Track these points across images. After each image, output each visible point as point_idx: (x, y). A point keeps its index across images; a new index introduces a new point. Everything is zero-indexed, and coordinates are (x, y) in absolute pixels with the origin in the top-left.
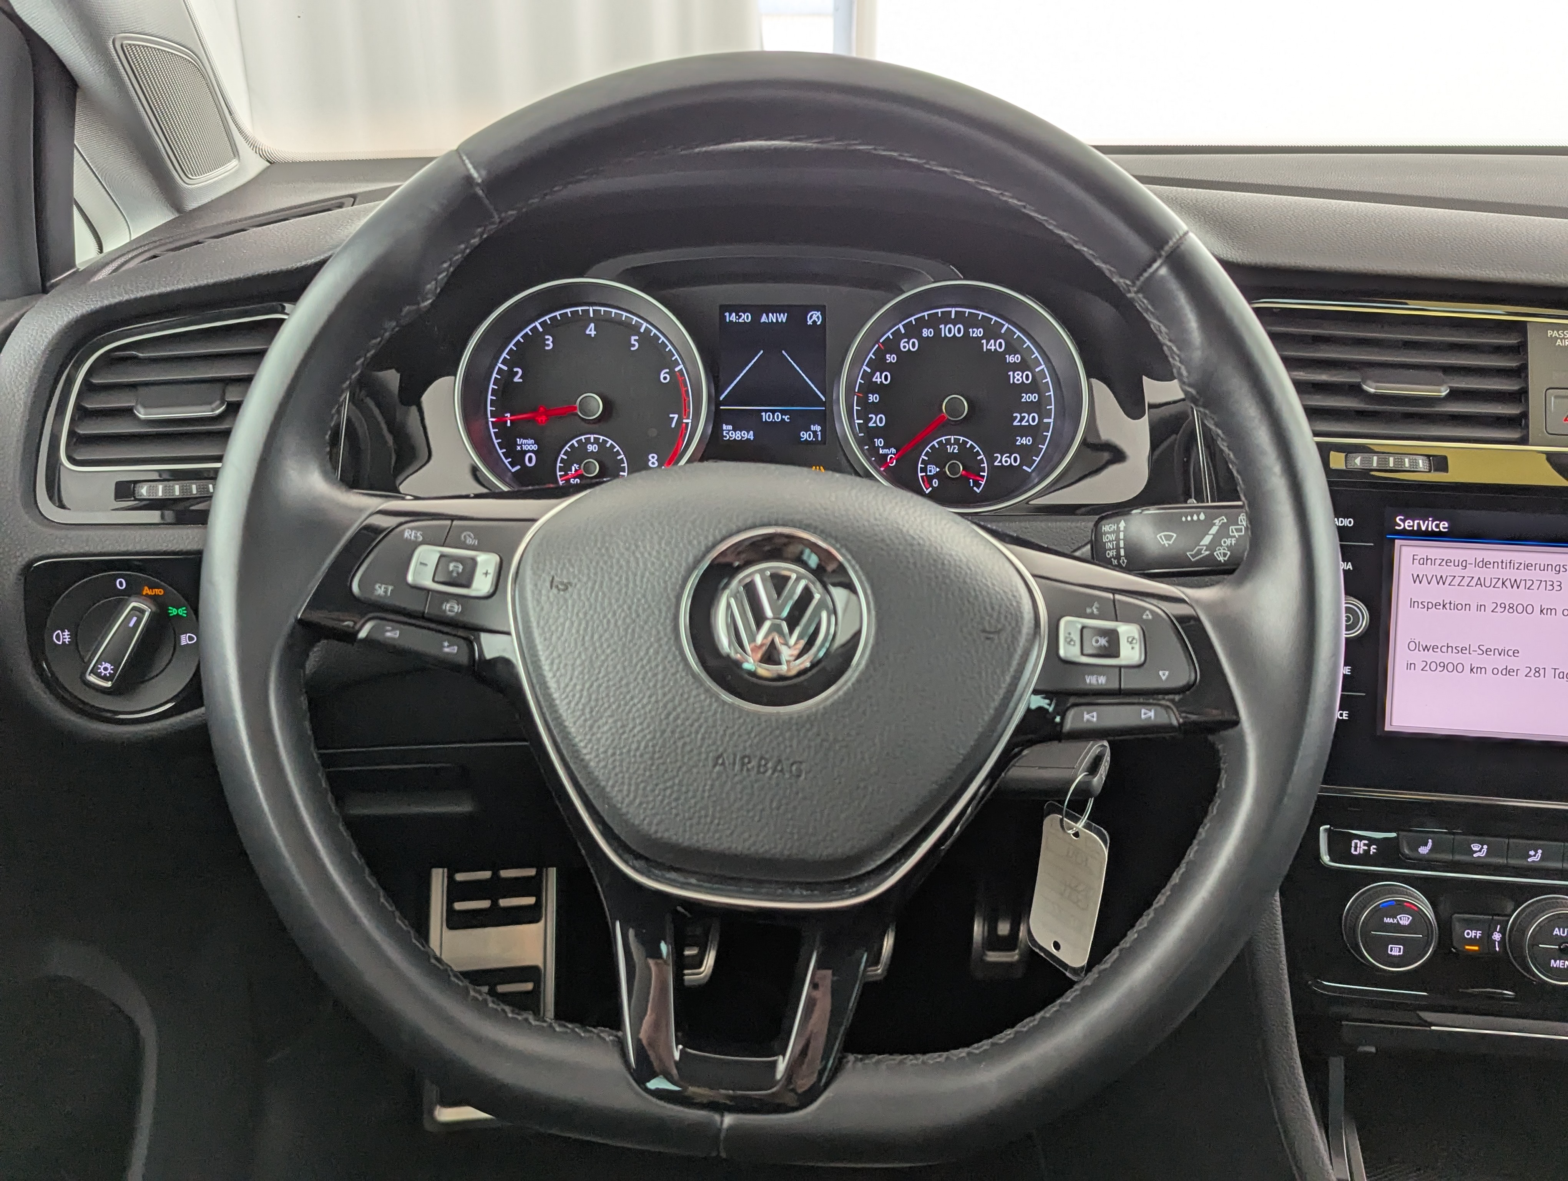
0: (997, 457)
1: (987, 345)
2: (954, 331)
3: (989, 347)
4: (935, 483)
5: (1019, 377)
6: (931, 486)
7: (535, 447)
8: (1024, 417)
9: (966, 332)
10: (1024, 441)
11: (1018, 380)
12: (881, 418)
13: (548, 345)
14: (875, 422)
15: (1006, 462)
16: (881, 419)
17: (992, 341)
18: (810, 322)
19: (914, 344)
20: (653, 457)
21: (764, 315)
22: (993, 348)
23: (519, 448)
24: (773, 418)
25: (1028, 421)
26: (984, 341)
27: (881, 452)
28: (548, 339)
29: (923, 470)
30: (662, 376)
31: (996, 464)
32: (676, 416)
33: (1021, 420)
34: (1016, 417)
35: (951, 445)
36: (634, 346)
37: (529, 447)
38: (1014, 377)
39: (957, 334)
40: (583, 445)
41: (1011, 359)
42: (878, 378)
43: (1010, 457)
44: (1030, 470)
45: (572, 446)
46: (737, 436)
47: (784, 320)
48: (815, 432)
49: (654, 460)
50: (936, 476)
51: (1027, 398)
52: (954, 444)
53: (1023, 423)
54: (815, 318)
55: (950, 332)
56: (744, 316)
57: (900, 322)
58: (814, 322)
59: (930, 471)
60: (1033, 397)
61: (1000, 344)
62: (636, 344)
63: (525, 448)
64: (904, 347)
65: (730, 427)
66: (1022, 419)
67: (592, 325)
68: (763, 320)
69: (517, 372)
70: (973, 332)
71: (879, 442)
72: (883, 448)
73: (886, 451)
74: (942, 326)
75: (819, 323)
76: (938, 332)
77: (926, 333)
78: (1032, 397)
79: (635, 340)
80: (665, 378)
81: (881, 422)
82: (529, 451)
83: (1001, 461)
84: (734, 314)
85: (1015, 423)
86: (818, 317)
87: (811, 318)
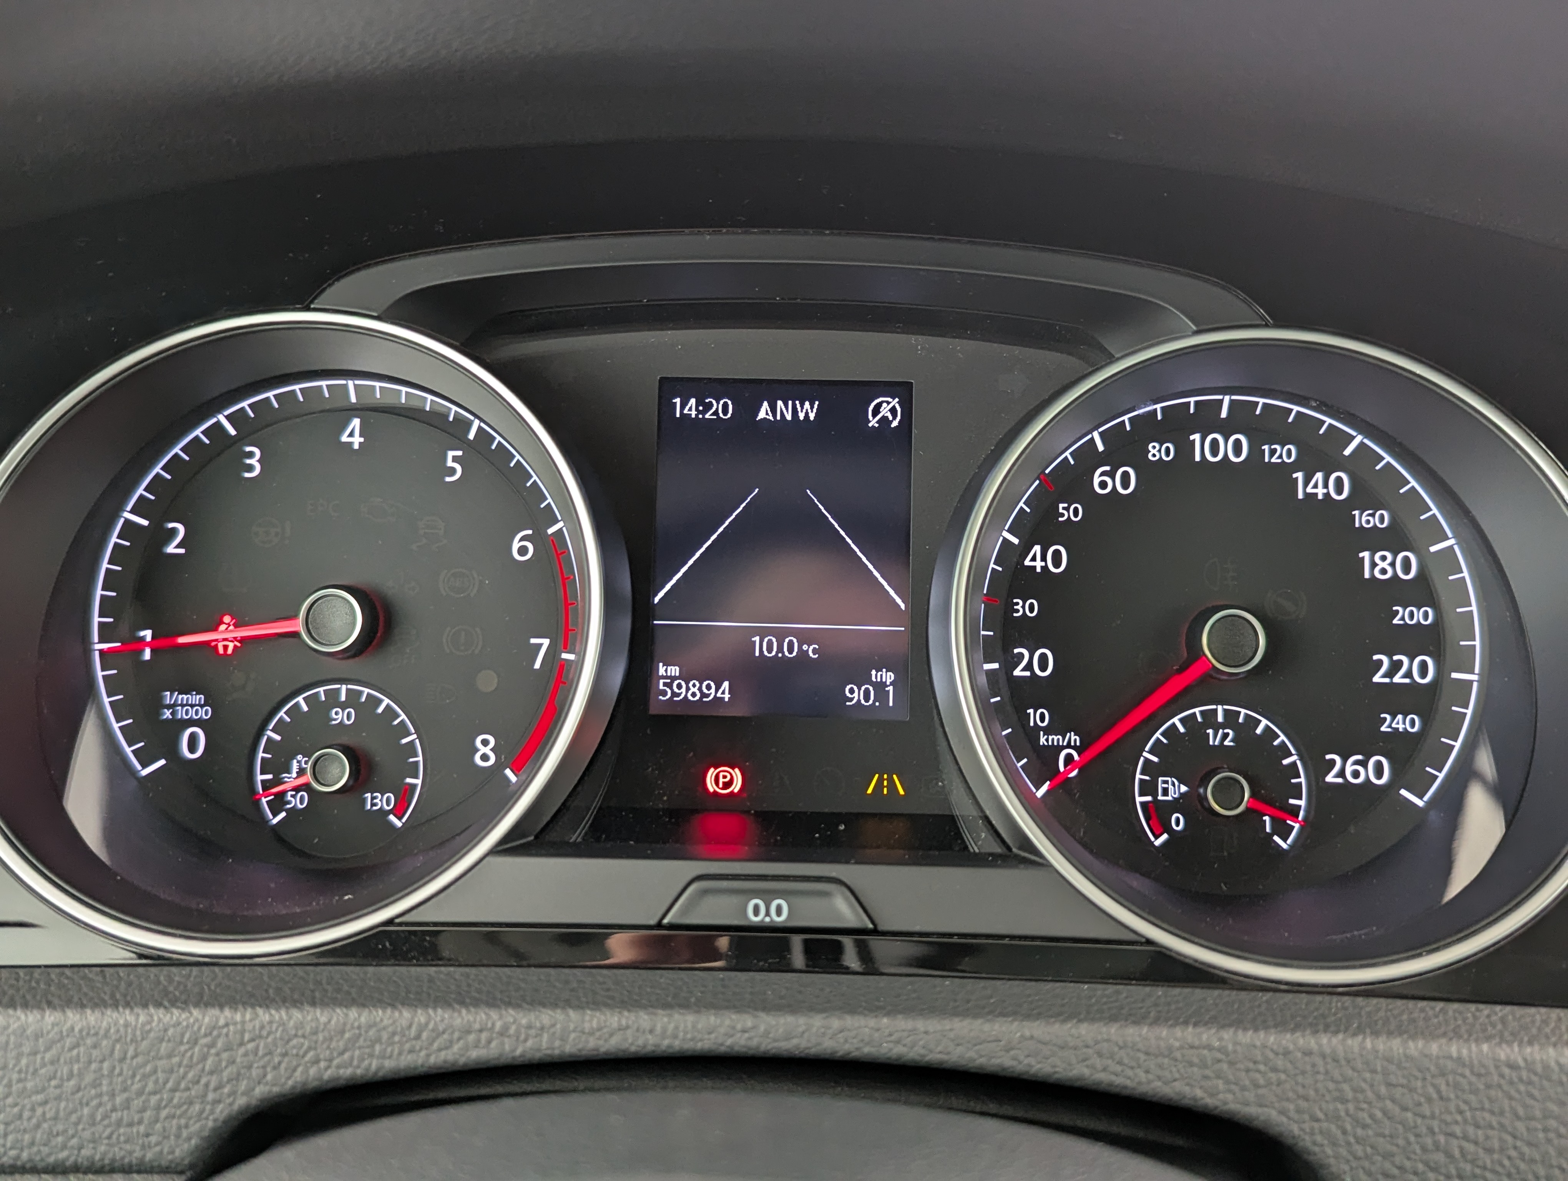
0: (1333, 762)
1: (1306, 484)
2: (1226, 448)
3: (1309, 490)
4: (1178, 822)
5: (1385, 565)
6: (1168, 829)
7: (205, 713)
8: (1400, 663)
9: (1256, 452)
10: (1400, 723)
11: (1383, 571)
12: (1043, 657)
13: (250, 468)
14: (1029, 667)
15: (1356, 774)
16: (1043, 659)
17: (1319, 476)
18: (873, 423)
19: (1125, 477)
20: (485, 743)
21: (765, 404)
22: (1320, 492)
23: (167, 714)
24: (780, 649)
25: (1409, 674)
26: (1299, 475)
27: (1042, 740)
28: (251, 455)
29: (1148, 788)
30: (516, 545)
31: (1330, 778)
32: (546, 642)
33: (1390, 674)
34: (1380, 663)
35: (1217, 727)
36: (453, 471)
37: (192, 713)
38: (1374, 565)
39: (1232, 457)
40: (320, 709)
41: (1363, 519)
42: (1035, 560)
43: (1364, 764)
44: (1420, 803)
45: (295, 711)
46: (691, 691)
47: (812, 416)
48: (880, 687)
49: (487, 750)
50: (1176, 805)
51: (1403, 615)
52: (1223, 726)
53: (1397, 679)
54: (885, 411)
55: (1215, 450)
56: (717, 406)
57: (1096, 428)
58: (884, 421)
59: (1165, 792)
60: (1423, 616)
61: (1339, 482)
62: (459, 468)
63: (181, 713)
64: (1103, 485)
65: (674, 670)
66: (1396, 667)
67: (356, 423)
68: (762, 415)
69: (174, 531)
70: (1273, 452)
71: (1038, 717)
72: (1048, 731)
73: (1056, 739)
74: (1196, 437)
75: (895, 424)
76: (1185, 449)
77: (1155, 451)
78: (1419, 616)
79: (455, 459)
80: (523, 551)
81: (1043, 666)
82: (191, 723)
83: (1342, 774)
84: (693, 401)
85: (1377, 679)
86: (893, 411)
87: (876, 412)
